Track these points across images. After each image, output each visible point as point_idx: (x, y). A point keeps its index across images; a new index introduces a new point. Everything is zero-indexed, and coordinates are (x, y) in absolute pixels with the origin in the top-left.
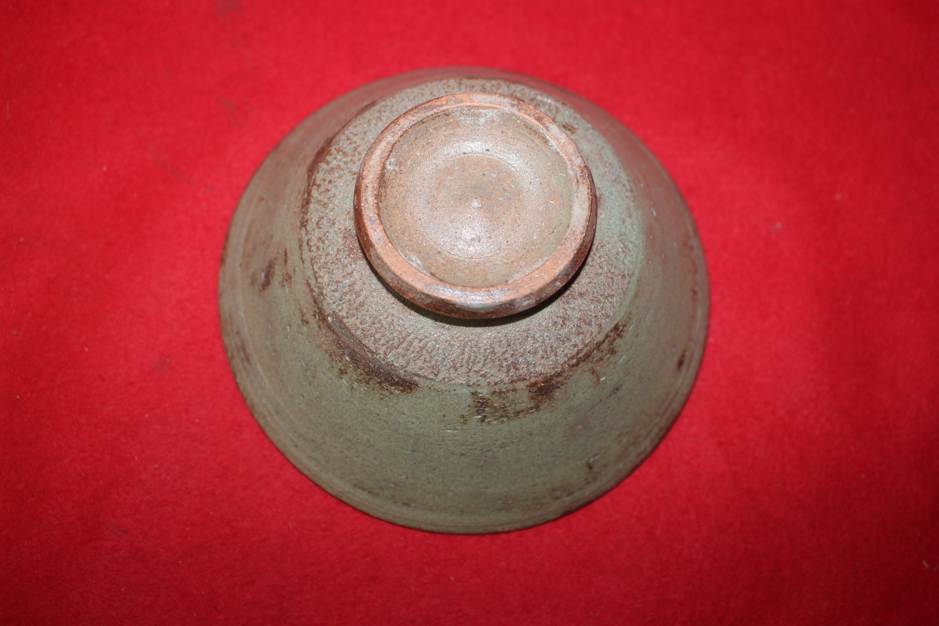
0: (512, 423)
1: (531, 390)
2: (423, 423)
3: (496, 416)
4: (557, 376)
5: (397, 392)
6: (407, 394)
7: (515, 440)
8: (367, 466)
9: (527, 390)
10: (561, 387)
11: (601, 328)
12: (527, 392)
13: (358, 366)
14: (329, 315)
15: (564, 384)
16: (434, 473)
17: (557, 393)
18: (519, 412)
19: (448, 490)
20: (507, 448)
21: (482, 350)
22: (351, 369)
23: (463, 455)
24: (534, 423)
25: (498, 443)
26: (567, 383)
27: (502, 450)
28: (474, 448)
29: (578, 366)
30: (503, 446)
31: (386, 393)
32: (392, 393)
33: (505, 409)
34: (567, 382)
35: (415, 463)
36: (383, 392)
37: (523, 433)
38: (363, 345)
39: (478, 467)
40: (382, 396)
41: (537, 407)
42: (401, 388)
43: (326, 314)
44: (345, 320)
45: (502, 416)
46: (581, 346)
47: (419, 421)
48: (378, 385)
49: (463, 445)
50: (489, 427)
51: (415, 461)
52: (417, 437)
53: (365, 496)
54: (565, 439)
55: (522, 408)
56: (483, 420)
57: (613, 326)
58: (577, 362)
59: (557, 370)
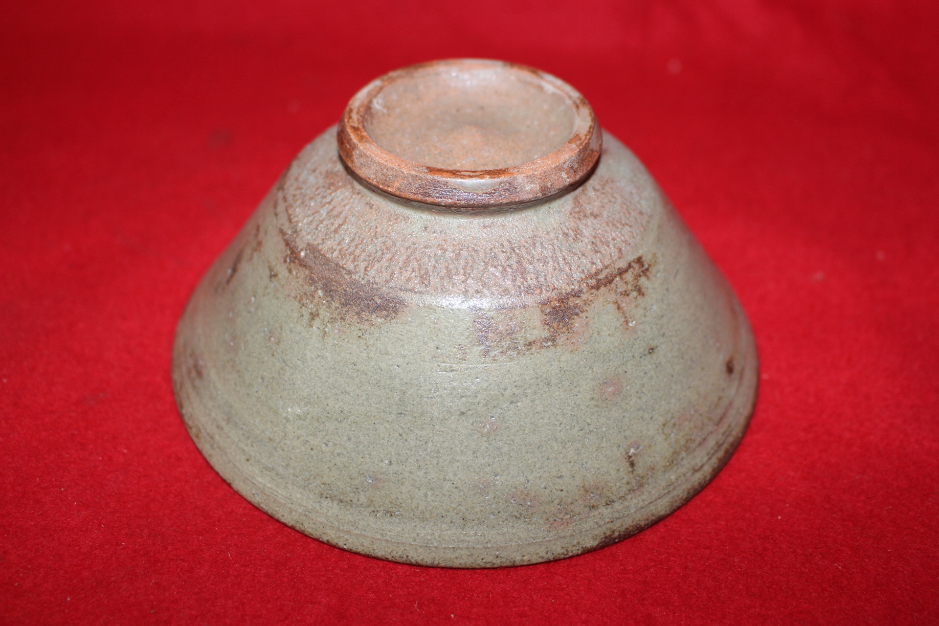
0: (524, 361)
1: (543, 309)
2: (411, 363)
3: (502, 347)
4: (574, 296)
5: (379, 320)
6: (392, 321)
7: (529, 391)
8: (339, 454)
9: (538, 309)
10: (581, 314)
11: (621, 253)
12: (539, 311)
13: (332, 299)
14: (302, 250)
15: (584, 311)
16: (426, 450)
17: (577, 323)
18: (530, 344)
19: (445, 479)
20: (519, 404)
21: (481, 253)
22: (324, 307)
23: (463, 413)
24: (551, 365)
25: (508, 393)
26: (587, 311)
27: (512, 406)
28: (476, 400)
29: (599, 291)
30: (514, 400)
31: (365, 326)
32: (372, 325)
33: (513, 336)
34: (588, 309)
35: (401, 435)
36: (362, 327)
37: (539, 380)
38: (340, 267)
39: (482, 436)
40: (360, 334)
41: (553, 339)
42: (384, 313)
43: (299, 250)
44: (320, 247)
45: (509, 348)
46: (600, 266)
47: (407, 360)
48: (356, 317)
49: (462, 397)
50: (494, 365)
51: (401, 431)
52: (403, 388)
53: (334, 508)
54: (593, 402)
55: (534, 338)
56: (486, 353)
57: (635, 257)
58: (597, 284)
59: (573, 287)
